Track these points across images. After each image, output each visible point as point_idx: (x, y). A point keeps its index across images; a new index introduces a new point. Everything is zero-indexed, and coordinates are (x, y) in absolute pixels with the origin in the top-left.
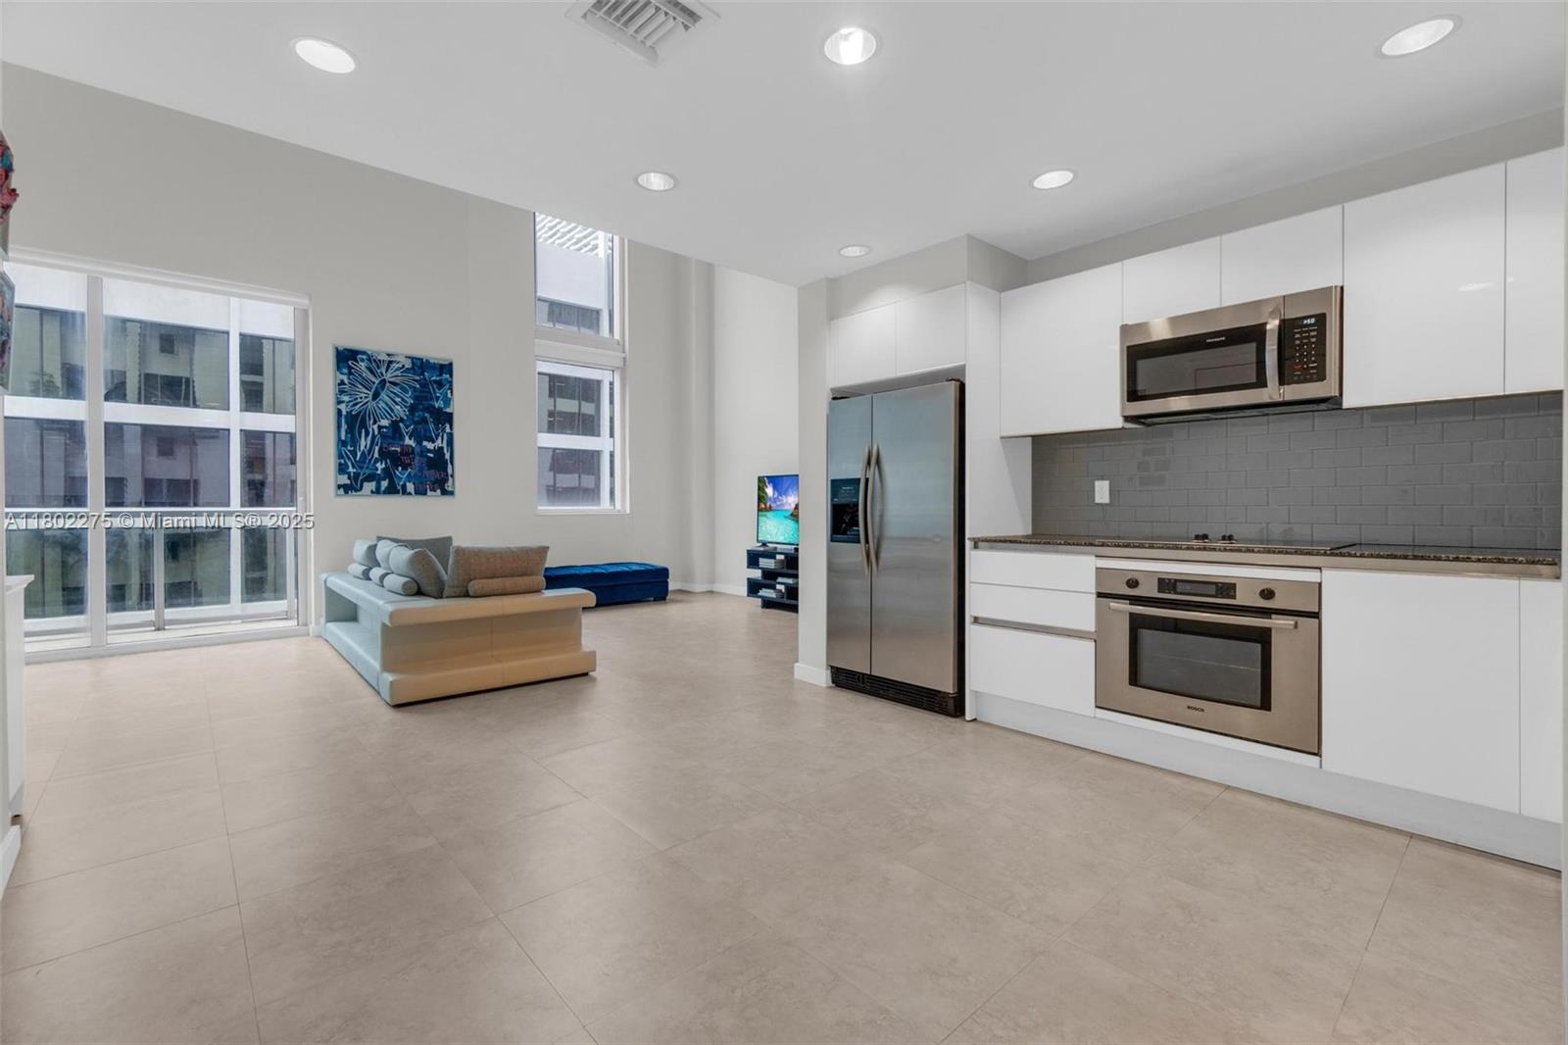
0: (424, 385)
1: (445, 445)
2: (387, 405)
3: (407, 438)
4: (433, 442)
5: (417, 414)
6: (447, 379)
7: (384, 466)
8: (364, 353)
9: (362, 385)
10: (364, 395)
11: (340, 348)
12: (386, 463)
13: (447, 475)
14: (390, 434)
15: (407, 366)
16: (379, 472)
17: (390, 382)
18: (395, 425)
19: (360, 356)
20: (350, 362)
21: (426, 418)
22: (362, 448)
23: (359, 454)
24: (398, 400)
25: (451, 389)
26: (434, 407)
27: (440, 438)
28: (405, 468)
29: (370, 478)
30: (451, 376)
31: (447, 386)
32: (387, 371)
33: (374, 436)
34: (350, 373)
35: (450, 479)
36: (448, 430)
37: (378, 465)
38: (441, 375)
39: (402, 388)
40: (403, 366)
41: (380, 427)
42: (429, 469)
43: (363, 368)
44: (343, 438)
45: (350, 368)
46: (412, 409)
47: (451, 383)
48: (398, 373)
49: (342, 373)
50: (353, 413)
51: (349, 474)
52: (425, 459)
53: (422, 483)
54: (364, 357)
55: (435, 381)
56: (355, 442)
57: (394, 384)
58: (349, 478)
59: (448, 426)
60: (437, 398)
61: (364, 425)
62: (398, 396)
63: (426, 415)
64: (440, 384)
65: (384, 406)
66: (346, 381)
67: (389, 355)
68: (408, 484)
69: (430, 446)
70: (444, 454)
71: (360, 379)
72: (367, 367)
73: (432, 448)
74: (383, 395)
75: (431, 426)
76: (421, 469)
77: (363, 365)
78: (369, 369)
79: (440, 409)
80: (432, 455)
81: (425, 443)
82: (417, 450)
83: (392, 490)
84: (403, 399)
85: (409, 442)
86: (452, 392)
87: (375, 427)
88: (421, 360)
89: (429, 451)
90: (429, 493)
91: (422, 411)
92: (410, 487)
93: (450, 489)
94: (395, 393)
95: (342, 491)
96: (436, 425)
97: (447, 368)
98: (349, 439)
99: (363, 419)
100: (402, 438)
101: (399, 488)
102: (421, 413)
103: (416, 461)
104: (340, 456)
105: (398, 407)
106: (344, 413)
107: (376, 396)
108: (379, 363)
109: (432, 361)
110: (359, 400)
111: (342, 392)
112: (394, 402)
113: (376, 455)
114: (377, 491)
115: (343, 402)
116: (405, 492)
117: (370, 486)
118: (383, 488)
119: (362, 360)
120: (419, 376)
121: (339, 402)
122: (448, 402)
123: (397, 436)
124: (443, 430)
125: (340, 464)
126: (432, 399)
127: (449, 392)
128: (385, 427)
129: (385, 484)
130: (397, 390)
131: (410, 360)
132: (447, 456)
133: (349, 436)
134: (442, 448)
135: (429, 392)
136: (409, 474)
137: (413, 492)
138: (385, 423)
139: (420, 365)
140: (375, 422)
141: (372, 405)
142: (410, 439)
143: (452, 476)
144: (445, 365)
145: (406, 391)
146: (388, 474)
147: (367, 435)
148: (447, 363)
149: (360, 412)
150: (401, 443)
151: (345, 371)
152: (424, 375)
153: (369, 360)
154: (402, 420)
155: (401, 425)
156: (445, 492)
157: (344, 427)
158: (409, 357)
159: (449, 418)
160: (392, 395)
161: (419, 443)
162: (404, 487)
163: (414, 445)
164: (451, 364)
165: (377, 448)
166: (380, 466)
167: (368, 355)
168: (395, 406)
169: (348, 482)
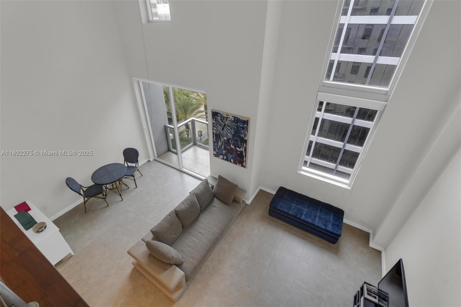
0: (238, 127)
1: (243, 150)
2: (226, 133)
3: (232, 145)
4: (240, 149)
5: (235, 138)
6: (246, 127)
7: (225, 152)
8: (219, 114)
9: (219, 125)
10: (220, 128)
11: (213, 111)
12: (226, 151)
13: (244, 161)
14: (227, 142)
15: (232, 120)
16: (224, 153)
17: (227, 125)
18: (228, 139)
19: (218, 115)
20: (216, 116)
21: (238, 140)
22: (219, 145)
23: (218, 147)
24: (229, 132)
25: (247, 131)
26: (240, 136)
27: (242, 148)
28: (231, 154)
29: (222, 154)
30: (247, 126)
31: (246, 129)
32: (226, 120)
33: (222, 142)
34: (216, 120)
35: (244, 162)
36: (245, 146)
37: (223, 151)
38: (243, 125)
39: (231, 128)
40: (231, 120)
41: (224, 140)
42: (238, 157)
43: (219, 119)
44: (214, 141)
45: (216, 119)
46: (234, 136)
47: (247, 128)
48: (229, 122)
49: (214, 120)
50: (217, 134)
51: (216, 151)
52: (237, 153)
53: (236, 161)
54: (220, 115)
55: (241, 127)
56: (218, 143)
57: (229, 126)
58: (216, 152)
59: (245, 144)
60: (242, 133)
61: (220, 138)
62: (230, 131)
63: (238, 139)
64: (243, 128)
65: (225, 133)
66: (215, 123)
67: (227, 115)
68: (231, 159)
69: (239, 149)
70: (243, 154)
71: (218, 123)
72: (220, 119)
73: (239, 150)
74: (225, 129)
75: (239, 143)
76: (236, 156)
77: (219, 118)
78: (221, 119)
79: (242, 137)
80: (239, 153)
81: (237, 148)
82: (235, 149)
83: (227, 160)
84: (231, 131)
85: (232, 146)
86: (247, 132)
87: (223, 139)
88: (237, 118)
89: (238, 151)
90: (237, 164)
91: (237, 137)
92: (232, 160)
93: (244, 165)
94: (228, 129)
95: (214, 156)
96: (241, 143)
97: (246, 122)
98: (216, 142)
99: (220, 135)
100: (230, 145)
101: (229, 160)
102: (236, 138)
103: (234, 153)
104: (214, 146)
105: (229, 134)
106: (215, 133)
107: (223, 129)
108: (224, 117)
109: (241, 119)
110: (218, 130)
111: (214, 126)
112: (228, 132)
113: (223, 148)
114: (223, 159)
115: (214, 129)
116: (231, 162)
117: (221, 157)
118: (225, 158)
119: (219, 116)
120: (236, 124)
121: (213, 129)
122: (245, 135)
123: (229, 143)
124: (243, 145)
125: (214, 148)
126: (240, 133)
127: (246, 132)
128: (226, 140)
129: (225, 157)
130: (229, 128)
131: (233, 118)
132: (244, 154)
133: (216, 140)
134: (243, 151)
135: (239, 131)
136: (232, 156)
137: (233, 162)
138: (225, 138)
139: (237, 120)
140: (223, 138)
141: (222, 132)
142: (233, 146)
143: (245, 161)
144: (246, 121)
145: (232, 129)
146: (226, 154)
147: (220, 141)
148: (246, 120)
149: (219, 133)
150: (230, 146)
151: (214, 119)
152: (238, 124)
153: (221, 116)
154: (230, 139)
155: (230, 140)
156: (242, 166)
157: (215, 137)
158: (233, 117)
159: (246, 142)
160: (228, 130)
161: (235, 148)
162: (230, 160)
163: (234, 148)
164: (248, 121)
165: (223, 146)
166: (224, 152)
167: (221, 115)
168: (228, 134)
169: (216, 154)
